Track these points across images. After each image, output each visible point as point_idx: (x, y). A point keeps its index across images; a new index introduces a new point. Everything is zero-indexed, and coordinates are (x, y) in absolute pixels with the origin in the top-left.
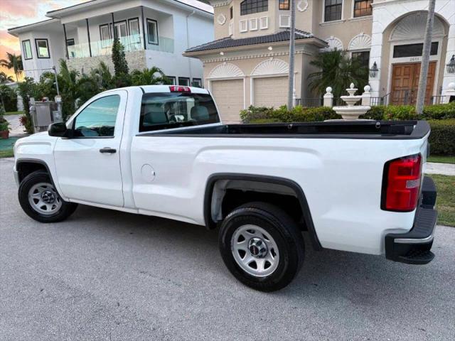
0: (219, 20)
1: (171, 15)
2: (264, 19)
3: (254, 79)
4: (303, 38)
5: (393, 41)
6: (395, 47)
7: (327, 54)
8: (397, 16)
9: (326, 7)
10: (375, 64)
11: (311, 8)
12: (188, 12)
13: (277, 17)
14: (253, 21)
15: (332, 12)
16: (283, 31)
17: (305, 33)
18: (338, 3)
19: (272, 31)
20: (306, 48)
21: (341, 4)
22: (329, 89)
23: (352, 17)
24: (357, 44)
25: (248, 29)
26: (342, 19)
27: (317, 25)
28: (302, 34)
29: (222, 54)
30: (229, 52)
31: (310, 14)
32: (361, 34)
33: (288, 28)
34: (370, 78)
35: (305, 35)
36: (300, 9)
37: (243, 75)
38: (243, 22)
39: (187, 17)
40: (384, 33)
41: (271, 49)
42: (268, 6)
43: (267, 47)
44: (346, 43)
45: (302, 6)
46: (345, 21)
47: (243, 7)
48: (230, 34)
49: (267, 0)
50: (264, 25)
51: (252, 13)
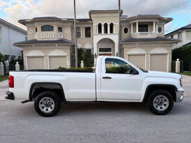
0: (30, 32)
1: (1, 27)
2: (52, 34)
3: (49, 57)
4: (71, 43)
5: (99, 47)
6: (99, 48)
8: (100, 39)
10: (96, 54)
11: (70, 32)
12: (9, 26)
13: (57, 34)
14: (47, 34)
15: (78, 35)
16: (60, 39)
19: (56, 39)
21: (80, 33)
22: (82, 61)
23: (84, 38)
24: (87, 46)
25: (45, 37)
27: (72, 39)
28: (69, 41)
29: (34, 46)
30: (37, 45)
31: (70, 34)
32: (88, 44)
33: (62, 39)
34: (94, 58)
36: (66, 32)
37: (44, 55)
38: (43, 34)
39: (9, 28)
40: (97, 44)
41: (57, 45)
42: (53, 29)
43: (55, 45)
44: (83, 46)
45: (67, 31)
46: (82, 39)
47: (43, 28)
48: (36, 38)
49: (53, 27)
50: (52, 36)
51: (46, 31)
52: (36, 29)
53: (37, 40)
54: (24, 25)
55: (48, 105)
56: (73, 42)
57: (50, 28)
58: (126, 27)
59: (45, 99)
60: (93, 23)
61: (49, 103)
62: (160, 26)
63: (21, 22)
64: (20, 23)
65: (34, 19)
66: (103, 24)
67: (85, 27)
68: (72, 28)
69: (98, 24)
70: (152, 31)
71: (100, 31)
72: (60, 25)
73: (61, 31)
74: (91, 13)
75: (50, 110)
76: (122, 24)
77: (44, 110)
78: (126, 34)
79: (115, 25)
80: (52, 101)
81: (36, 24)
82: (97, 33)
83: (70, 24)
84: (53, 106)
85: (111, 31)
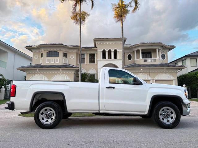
1: (7, 52)
2: (57, 60)
8: (105, 64)
11: (75, 58)
13: (62, 60)
14: (53, 59)
15: (83, 61)
16: (65, 64)
18: (84, 58)
19: (60, 64)
20: (75, 71)
21: (85, 59)
23: (89, 63)
25: (50, 62)
26: (86, 63)
27: (77, 64)
31: (75, 60)
32: (92, 69)
33: (67, 64)
37: (47, 79)
38: (48, 59)
39: (15, 54)
41: (61, 70)
42: (59, 55)
44: (87, 71)
45: (72, 57)
47: (48, 54)
49: (58, 53)
51: (52, 56)
52: (42, 54)
53: (42, 64)
55: (48, 116)
56: (78, 67)
57: (56, 54)
58: (130, 54)
59: (46, 110)
60: (97, 50)
61: (50, 114)
62: (163, 53)
64: (26, 48)
65: (40, 45)
66: (107, 50)
67: (90, 54)
68: (77, 54)
69: (102, 51)
70: (156, 57)
71: (104, 57)
72: (66, 51)
73: (67, 57)
74: (96, 40)
75: (50, 121)
76: (126, 51)
77: (44, 122)
78: (130, 61)
79: (119, 51)
80: (53, 111)
81: (42, 49)
82: (102, 59)
83: (75, 51)
84: (54, 117)
85: (115, 57)
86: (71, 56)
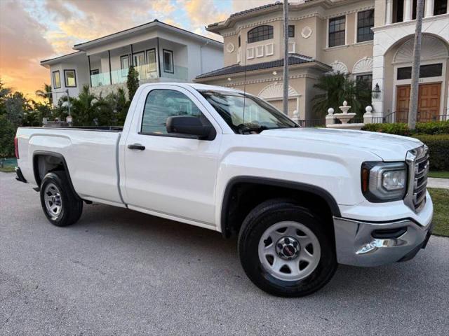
0: (229, 48)
1: (185, 46)
2: (269, 46)
5: (397, 64)
6: (399, 69)
7: (330, 77)
8: (397, 39)
9: (330, 34)
10: (377, 86)
11: (315, 35)
12: (200, 42)
13: (281, 44)
14: (260, 48)
15: (336, 38)
17: (307, 57)
18: (342, 29)
19: (278, 57)
20: (309, 71)
21: (344, 31)
23: (355, 42)
24: (360, 68)
25: (255, 55)
26: (346, 44)
27: (321, 50)
28: (305, 59)
29: (229, 79)
30: (236, 77)
31: (314, 40)
32: (365, 58)
33: (294, 54)
34: (373, 100)
35: (308, 60)
36: (304, 36)
38: (250, 50)
39: (201, 47)
40: (385, 55)
41: (275, 73)
42: (272, 34)
43: (272, 72)
44: (350, 66)
45: (306, 33)
46: (348, 46)
47: (250, 36)
48: (238, 61)
49: (272, 28)
50: (269, 52)
51: (258, 40)
52: (239, 39)
53: (240, 64)
54: (219, 33)
57: (266, 33)
63: (212, 28)
64: (210, 31)
65: (232, 16)
67: (359, 13)
68: (321, 22)
71: (398, 16)
73: (293, 36)
81: (239, 27)
82: (389, 22)
83: (314, 13)
86: (303, 30)
